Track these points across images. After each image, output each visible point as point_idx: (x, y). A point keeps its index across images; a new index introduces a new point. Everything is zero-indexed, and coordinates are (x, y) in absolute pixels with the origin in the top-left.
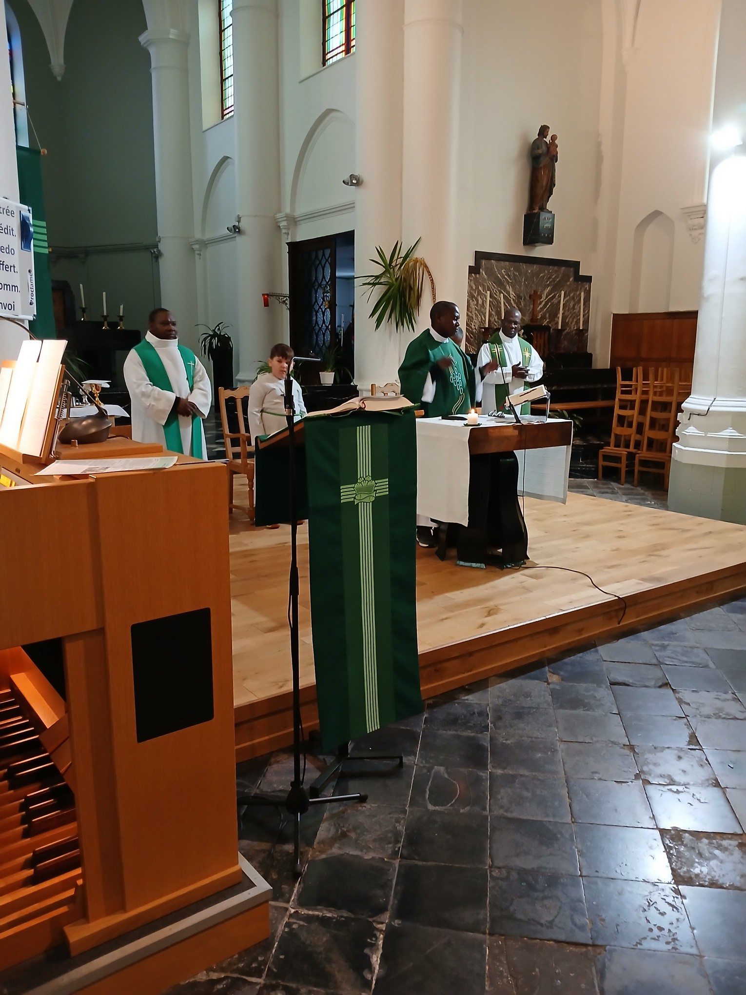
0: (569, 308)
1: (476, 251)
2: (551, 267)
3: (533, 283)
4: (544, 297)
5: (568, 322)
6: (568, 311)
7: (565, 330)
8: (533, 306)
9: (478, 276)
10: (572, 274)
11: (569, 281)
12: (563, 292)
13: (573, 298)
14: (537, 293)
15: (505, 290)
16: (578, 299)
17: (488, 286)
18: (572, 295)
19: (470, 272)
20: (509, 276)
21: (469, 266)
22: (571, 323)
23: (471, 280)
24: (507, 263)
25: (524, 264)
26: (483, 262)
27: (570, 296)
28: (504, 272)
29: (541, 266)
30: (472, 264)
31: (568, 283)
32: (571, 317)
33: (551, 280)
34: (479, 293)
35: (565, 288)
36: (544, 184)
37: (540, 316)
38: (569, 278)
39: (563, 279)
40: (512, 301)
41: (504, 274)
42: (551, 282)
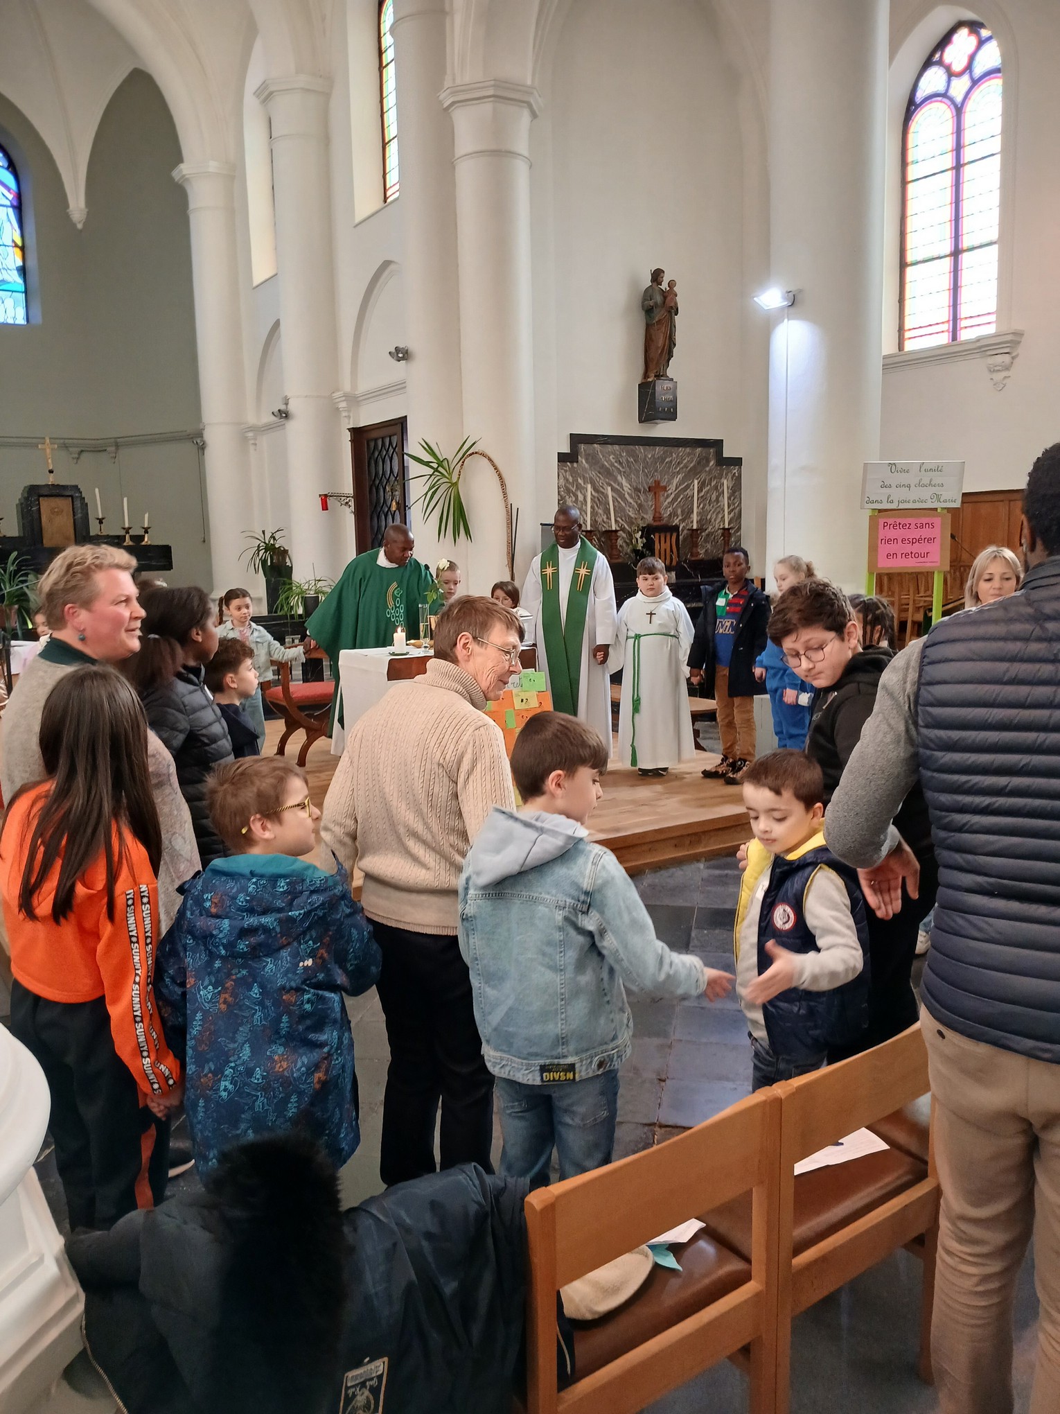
0: (710, 500)
1: (573, 433)
2: (681, 448)
3: (656, 471)
4: (672, 488)
5: (711, 519)
6: (709, 506)
7: (703, 530)
8: (657, 501)
10: (712, 456)
11: (708, 466)
12: (696, 482)
13: (716, 488)
14: (661, 484)
15: (616, 481)
16: (722, 488)
17: (591, 478)
18: (713, 483)
19: (560, 461)
20: (620, 463)
21: (560, 453)
22: (715, 520)
24: (617, 447)
25: (641, 447)
26: (583, 447)
27: (710, 485)
28: (613, 458)
29: (667, 448)
30: (566, 450)
31: (708, 468)
32: (713, 512)
33: (682, 466)
35: (701, 476)
36: (660, 343)
37: (667, 514)
38: (708, 461)
39: (699, 463)
40: (627, 496)
41: (613, 461)
42: (682, 468)
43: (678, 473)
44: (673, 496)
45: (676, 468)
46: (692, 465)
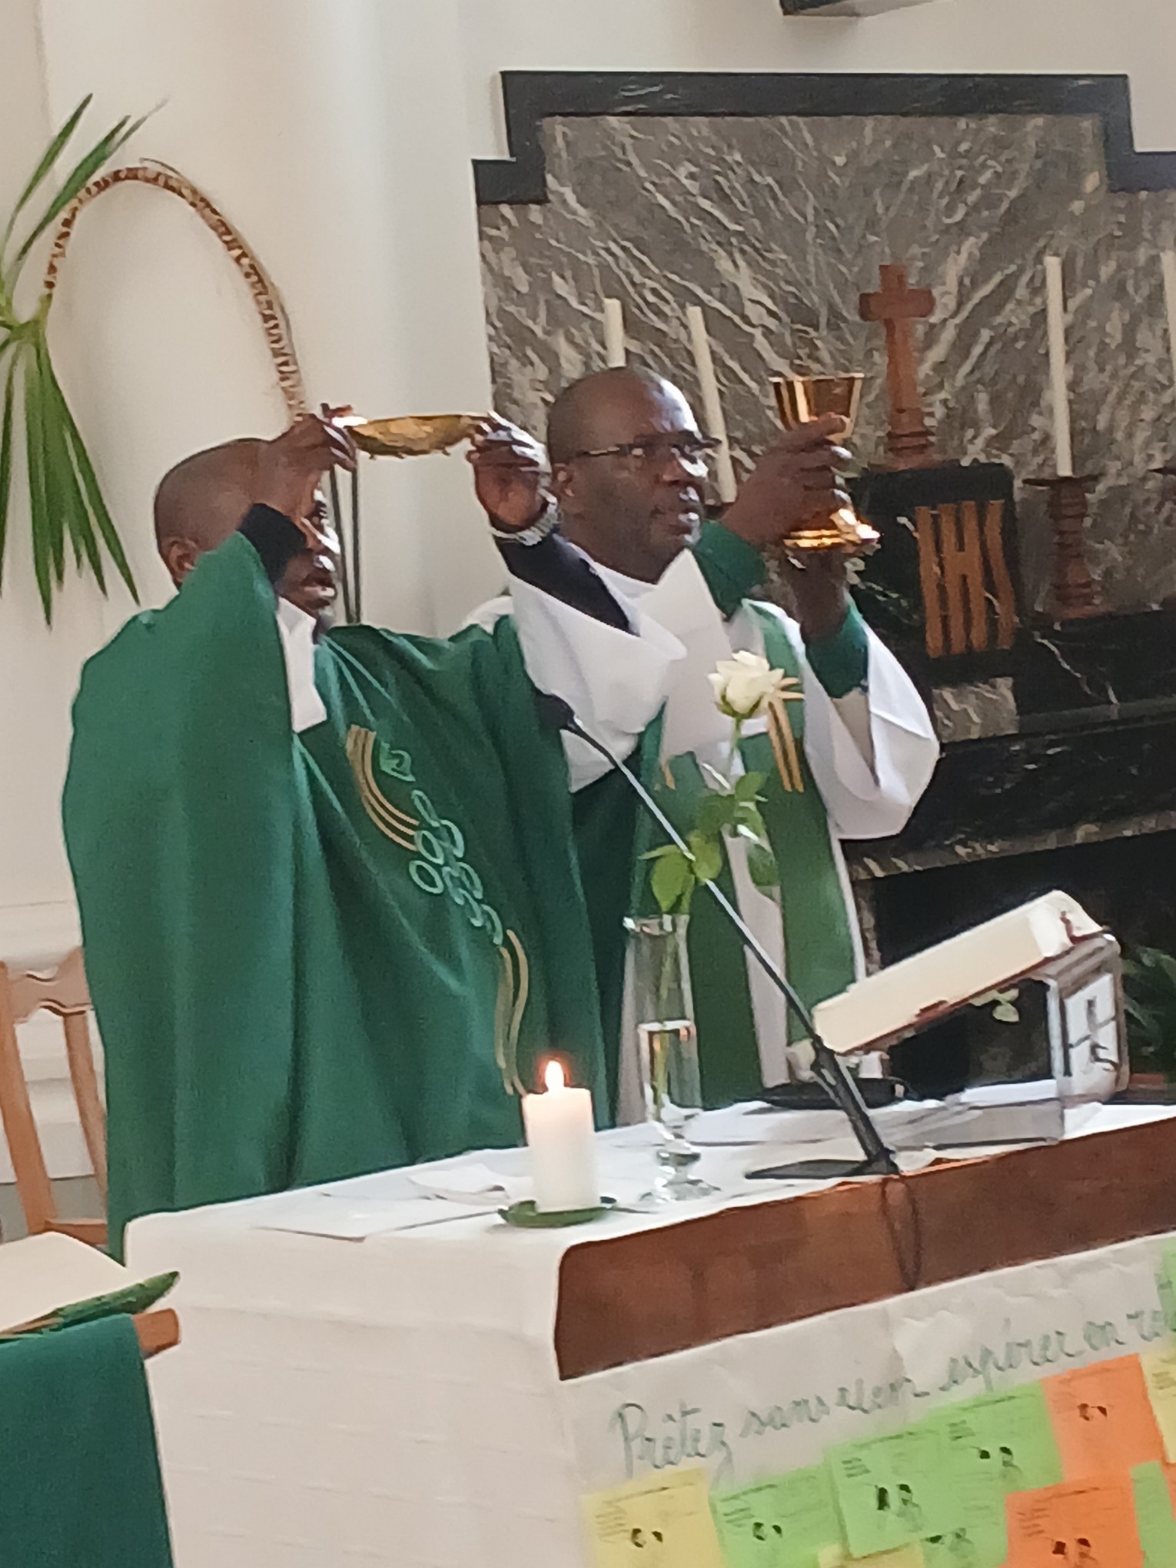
0: (1103, 346)
1: (504, 74)
2: (962, 123)
3: (871, 225)
4: (945, 297)
5: (1111, 429)
6: (1102, 370)
7: (1095, 478)
8: (893, 362)
9: (535, 213)
10: (1090, 151)
11: (1078, 194)
12: (1053, 265)
13: (1119, 291)
14: (901, 279)
15: (711, 278)
16: (1145, 291)
17: (604, 268)
18: (1106, 270)
19: (485, 199)
20: (723, 198)
21: (476, 163)
22: (1130, 436)
23: (497, 244)
24: (701, 125)
25: (800, 120)
26: (558, 130)
27: (1097, 278)
28: (692, 176)
29: (905, 122)
30: (496, 149)
31: (1077, 206)
32: (1120, 398)
33: (972, 197)
34: (559, 316)
35: (1064, 234)
37: (939, 411)
38: (1077, 175)
39: (1040, 180)
40: (761, 343)
41: (692, 186)
42: (975, 208)
43: (962, 230)
44: (949, 334)
45: (950, 210)
46: (1013, 194)
